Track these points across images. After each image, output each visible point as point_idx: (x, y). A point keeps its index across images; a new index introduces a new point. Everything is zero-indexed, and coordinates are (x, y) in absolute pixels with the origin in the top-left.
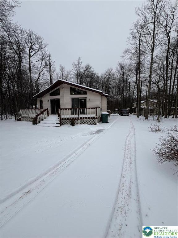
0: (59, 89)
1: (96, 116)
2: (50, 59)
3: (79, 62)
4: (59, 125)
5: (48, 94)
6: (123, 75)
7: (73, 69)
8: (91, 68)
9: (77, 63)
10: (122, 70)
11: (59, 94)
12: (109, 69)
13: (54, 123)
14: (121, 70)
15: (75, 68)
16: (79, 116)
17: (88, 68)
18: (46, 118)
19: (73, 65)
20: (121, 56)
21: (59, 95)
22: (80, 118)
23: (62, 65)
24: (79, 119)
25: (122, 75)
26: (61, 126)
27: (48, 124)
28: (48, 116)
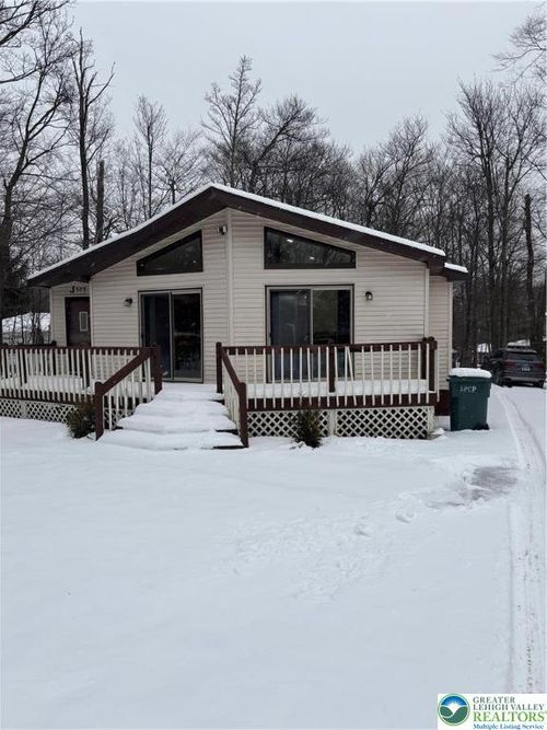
0: (198, 235)
1: (431, 387)
2: (85, 65)
3: (241, 86)
4: (237, 441)
5: (130, 262)
6: (487, 156)
7: (209, 123)
8: (309, 116)
9: (234, 92)
10: (479, 126)
11: (197, 267)
12: (408, 126)
13: (205, 427)
14: (475, 131)
15: (219, 118)
16: (332, 389)
17: (294, 116)
18: (145, 401)
19: (209, 100)
20: (497, 57)
21: (201, 270)
22: (342, 399)
23: (150, 101)
24: (333, 406)
25: (482, 156)
26: (246, 445)
27: (170, 432)
28: (158, 389)
